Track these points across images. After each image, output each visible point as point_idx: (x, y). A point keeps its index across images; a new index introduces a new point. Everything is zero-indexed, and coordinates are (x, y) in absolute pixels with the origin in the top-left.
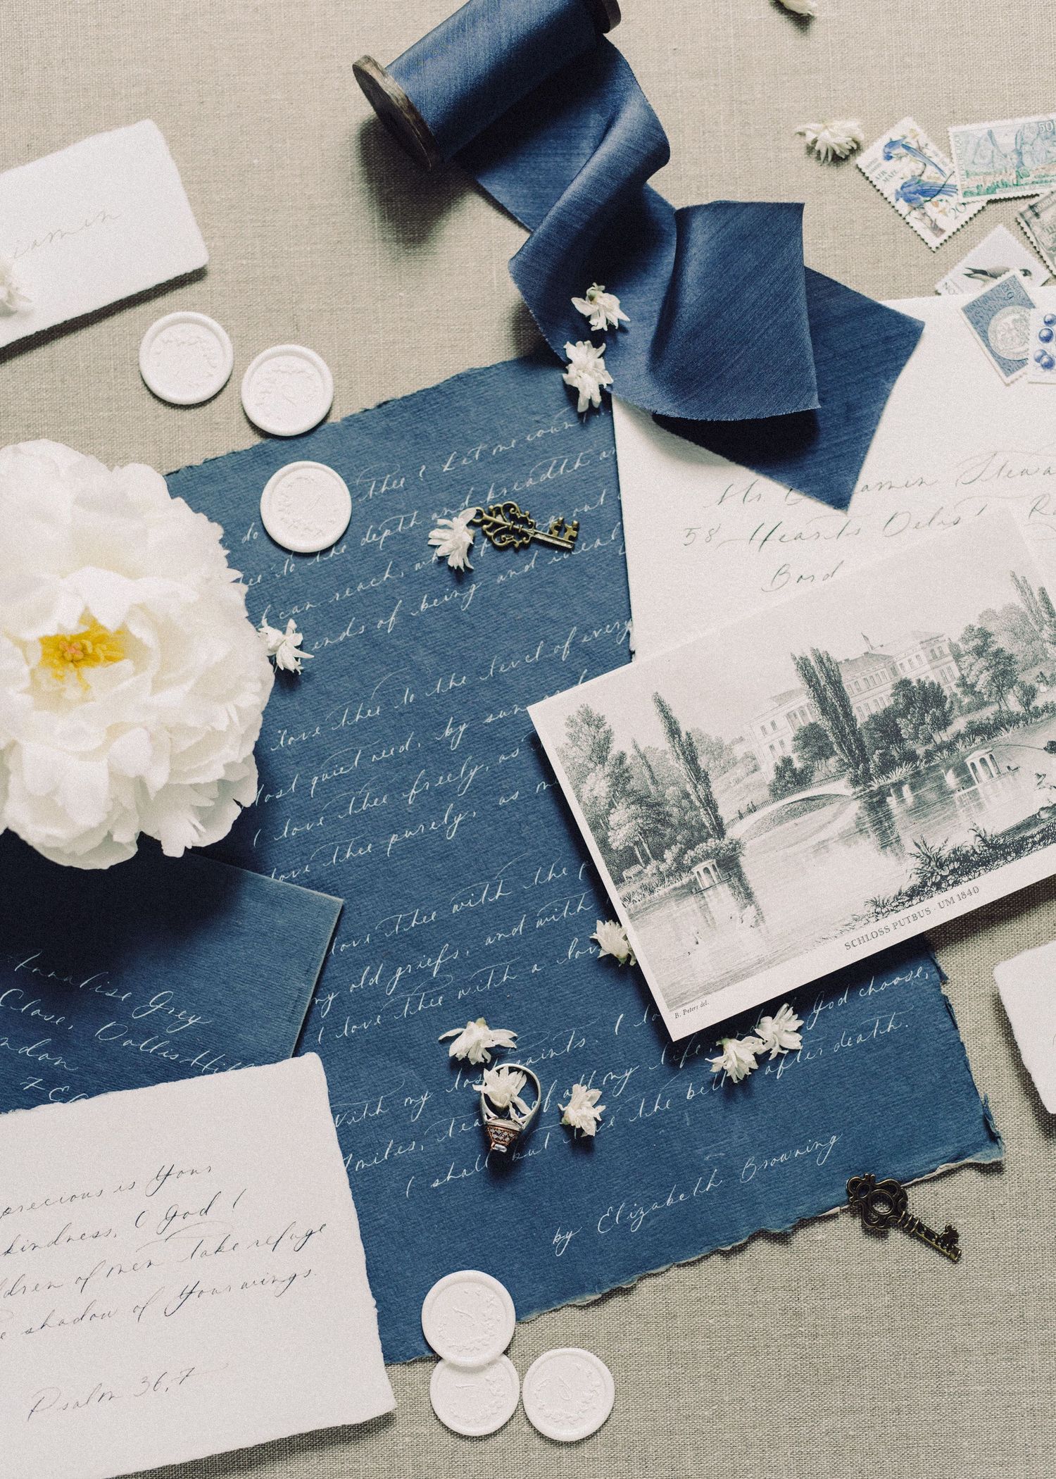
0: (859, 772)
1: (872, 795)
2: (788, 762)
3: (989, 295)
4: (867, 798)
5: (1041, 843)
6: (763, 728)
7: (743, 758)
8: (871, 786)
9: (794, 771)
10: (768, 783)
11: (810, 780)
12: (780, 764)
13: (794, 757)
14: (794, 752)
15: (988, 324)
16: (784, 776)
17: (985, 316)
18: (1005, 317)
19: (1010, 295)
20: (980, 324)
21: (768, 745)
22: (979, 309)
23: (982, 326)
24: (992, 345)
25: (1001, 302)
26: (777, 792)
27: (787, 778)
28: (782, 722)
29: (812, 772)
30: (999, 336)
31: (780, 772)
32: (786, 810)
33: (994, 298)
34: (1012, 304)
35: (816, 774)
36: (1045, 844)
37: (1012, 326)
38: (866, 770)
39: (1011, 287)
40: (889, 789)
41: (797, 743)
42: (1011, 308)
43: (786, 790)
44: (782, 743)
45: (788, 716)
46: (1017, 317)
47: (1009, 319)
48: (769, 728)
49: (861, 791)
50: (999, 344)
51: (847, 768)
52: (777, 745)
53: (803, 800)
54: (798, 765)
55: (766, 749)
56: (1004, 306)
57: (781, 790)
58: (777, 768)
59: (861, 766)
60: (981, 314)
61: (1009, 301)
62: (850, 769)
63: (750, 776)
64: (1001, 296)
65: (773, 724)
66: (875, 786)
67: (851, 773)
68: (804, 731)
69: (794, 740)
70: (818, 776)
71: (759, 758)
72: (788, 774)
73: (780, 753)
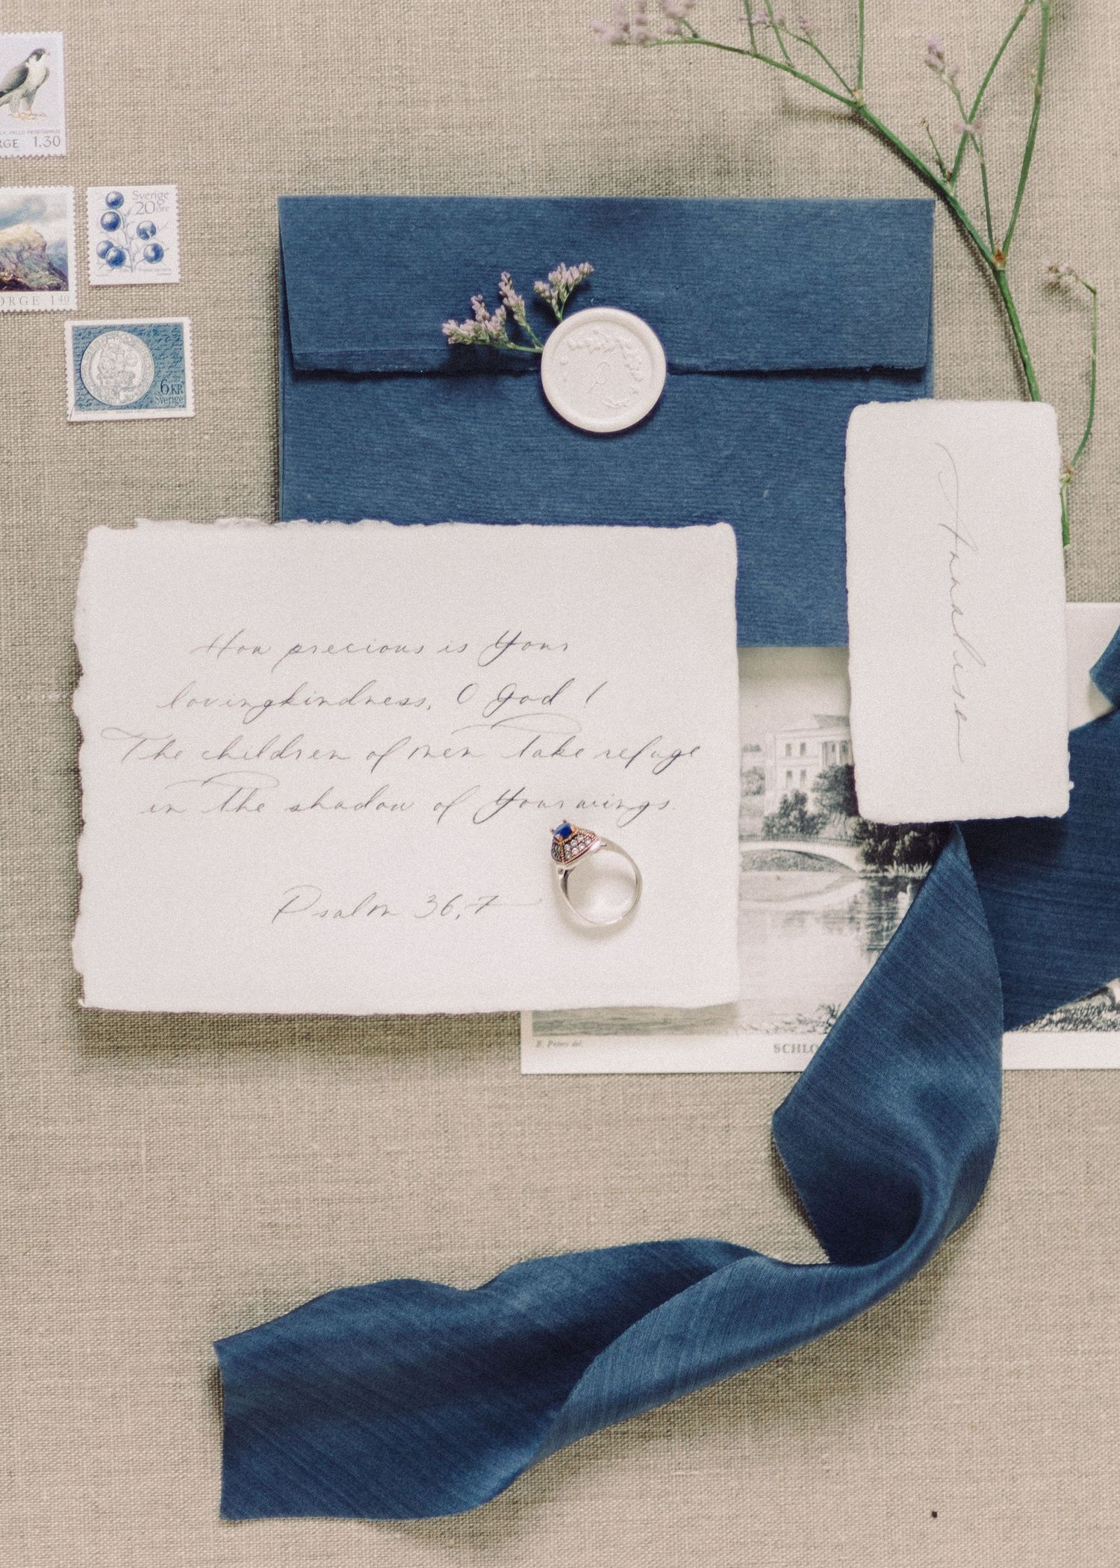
0: (880, 848)
1: (883, 881)
2: (801, 799)
3: (179, 364)
4: (876, 884)
5: (1059, 1025)
6: (789, 747)
7: (749, 772)
8: (887, 870)
9: (803, 814)
10: (766, 814)
11: (817, 833)
12: (791, 798)
13: (811, 797)
14: (813, 790)
15: (147, 343)
16: (789, 815)
17: (159, 345)
18: (144, 366)
19: (165, 389)
20: (152, 334)
21: (785, 770)
22: (169, 343)
23: (149, 335)
24: (120, 333)
25: (164, 372)
26: (771, 831)
27: (791, 819)
28: (814, 748)
29: (824, 824)
30: (125, 347)
31: (786, 808)
32: (774, 856)
33: (172, 369)
34: (153, 386)
35: (828, 827)
36: (1062, 1028)
37: (128, 369)
38: (890, 849)
39: (175, 396)
40: (907, 884)
41: (821, 781)
42: (150, 379)
43: (784, 832)
44: (803, 774)
45: (825, 744)
46: (136, 382)
47: (138, 370)
48: (796, 750)
49: (872, 871)
50: (117, 342)
51: (869, 838)
52: (796, 775)
53: (800, 853)
54: (811, 808)
55: (781, 774)
56: (157, 374)
57: (779, 830)
58: (785, 802)
59: (885, 842)
60: (162, 342)
61: (159, 384)
62: (871, 840)
63: (749, 797)
64: (171, 379)
65: (803, 746)
66: (892, 872)
67: (870, 844)
68: (836, 772)
69: (820, 777)
70: (829, 831)
71: (767, 783)
72: (795, 814)
73: (796, 784)
